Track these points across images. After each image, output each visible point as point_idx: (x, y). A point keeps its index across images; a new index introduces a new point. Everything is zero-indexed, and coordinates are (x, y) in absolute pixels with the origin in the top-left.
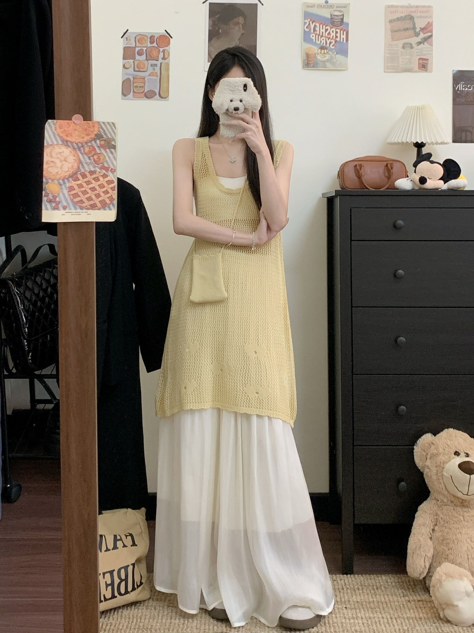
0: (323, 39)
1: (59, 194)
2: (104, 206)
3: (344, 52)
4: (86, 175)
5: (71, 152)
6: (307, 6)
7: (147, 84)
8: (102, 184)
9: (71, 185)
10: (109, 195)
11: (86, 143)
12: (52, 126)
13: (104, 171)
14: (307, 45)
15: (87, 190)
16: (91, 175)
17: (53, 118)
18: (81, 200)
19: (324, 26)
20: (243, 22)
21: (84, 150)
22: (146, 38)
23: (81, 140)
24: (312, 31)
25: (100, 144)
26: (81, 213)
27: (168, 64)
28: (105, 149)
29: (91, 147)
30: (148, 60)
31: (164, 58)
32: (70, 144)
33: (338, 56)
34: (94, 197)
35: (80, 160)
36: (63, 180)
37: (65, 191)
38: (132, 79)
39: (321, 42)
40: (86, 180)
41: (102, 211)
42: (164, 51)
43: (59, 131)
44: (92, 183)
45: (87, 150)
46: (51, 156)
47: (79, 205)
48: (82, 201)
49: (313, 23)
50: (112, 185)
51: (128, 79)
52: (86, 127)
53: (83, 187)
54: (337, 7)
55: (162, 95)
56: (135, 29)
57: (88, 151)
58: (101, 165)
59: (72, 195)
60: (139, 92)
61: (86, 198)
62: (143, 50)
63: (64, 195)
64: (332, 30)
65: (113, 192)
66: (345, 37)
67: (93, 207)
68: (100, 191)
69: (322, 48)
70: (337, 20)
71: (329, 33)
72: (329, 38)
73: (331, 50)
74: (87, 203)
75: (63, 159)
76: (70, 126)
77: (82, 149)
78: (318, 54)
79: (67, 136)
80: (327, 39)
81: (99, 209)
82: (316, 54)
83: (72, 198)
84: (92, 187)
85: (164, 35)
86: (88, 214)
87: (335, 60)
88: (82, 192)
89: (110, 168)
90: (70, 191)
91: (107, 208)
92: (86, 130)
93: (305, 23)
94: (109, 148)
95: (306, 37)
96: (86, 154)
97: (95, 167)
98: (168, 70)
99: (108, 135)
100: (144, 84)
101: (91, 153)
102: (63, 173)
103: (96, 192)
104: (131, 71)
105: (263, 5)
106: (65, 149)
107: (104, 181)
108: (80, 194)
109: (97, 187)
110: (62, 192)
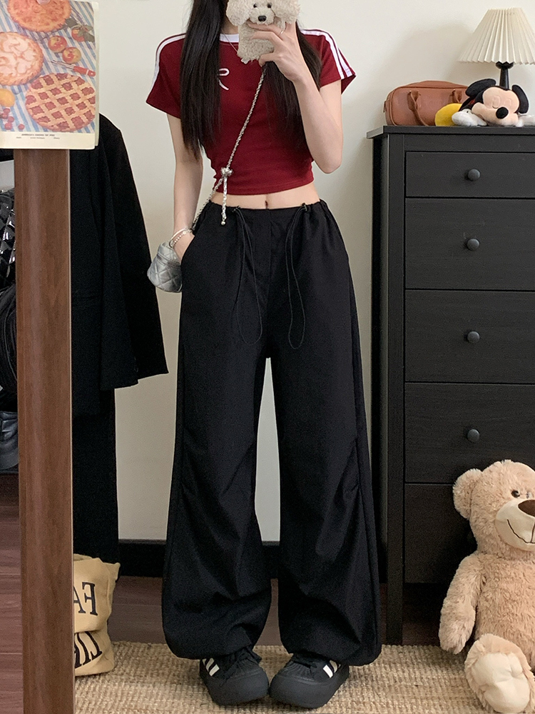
1: (12, 107)
2: (79, 126)
4: (52, 80)
5: (29, 45)
8: (76, 93)
9: (30, 94)
10: (86, 110)
11: (52, 32)
12: (4, 4)
13: (79, 75)
15: (53, 102)
16: (59, 80)
18: (45, 117)
21: (49, 43)
23: (44, 28)
25: (72, 33)
26: (44, 136)
28: (79, 41)
29: (59, 39)
32: (28, 33)
34: (63, 113)
35: (42, 56)
36: (19, 86)
37: (22, 103)
40: (53, 87)
41: (76, 134)
43: (14, 12)
44: (61, 92)
45: (53, 42)
47: (42, 124)
48: (45, 119)
50: (90, 96)
52: (51, 8)
57: (56, 44)
58: (74, 65)
59: (32, 109)
61: (52, 115)
63: (19, 108)
65: (91, 107)
67: (63, 127)
68: (72, 103)
74: (54, 122)
75: (18, 55)
76: (28, 5)
77: (45, 40)
79: (25, 20)
81: (71, 131)
83: (32, 113)
84: (61, 97)
86: (55, 138)
88: (46, 104)
89: (88, 71)
90: (28, 103)
91: (83, 129)
92: (51, 13)
94: (85, 40)
96: (52, 48)
97: (64, 68)
99: (84, 20)
101: (60, 47)
102: (19, 75)
103: (68, 105)
106: (22, 40)
107: (78, 89)
108: (43, 107)
109: (68, 98)
110: (17, 104)
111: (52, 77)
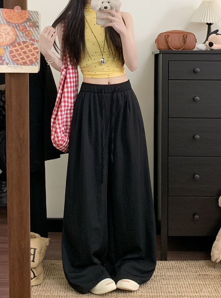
1: (4, 55)
2: (32, 63)
4: (21, 44)
5: (11, 29)
8: (31, 49)
9: (11, 50)
10: (35, 57)
11: (21, 24)
12: (1, 12)
13: (32, 42)
15: (21, 53)
16: (23, 44)
21: (19, 29)
23: (18, 22)
25: (29, 24)
26: (17, 67)
28: (32, 28)
29: (24, 27)
32: (11, 24)
34: (25, 58)
35: (17, 34)
37: (8, 54)
41: (30, 66)
43: (5, 15)
44: (24, 49)
47: (16, 62)
48: (18, 60)
50: (37, 51)
52: (21, 13)
57: (22, 29)
58: (30, 38)
59: (12, 56)
61: (20, 58)
67: (25, 64)
74: (21, 61)
75: (7, 33)
76: (11, 13)
77: (18, 27)
81: (28, 65)
83: (12, 58)
86: (21, 68)
89: (36, 40)
91: (33, 65)
92: (21, 16)
94: (35, 27)
96: (21, 31)
97: (26, 39)
99: (34, 19)
101: (24, 30)
103: (27, 55)
106: (8, 27)
108: (17, 55)
109: (27, 51)
110: (6, 54)
111: (21, 42)
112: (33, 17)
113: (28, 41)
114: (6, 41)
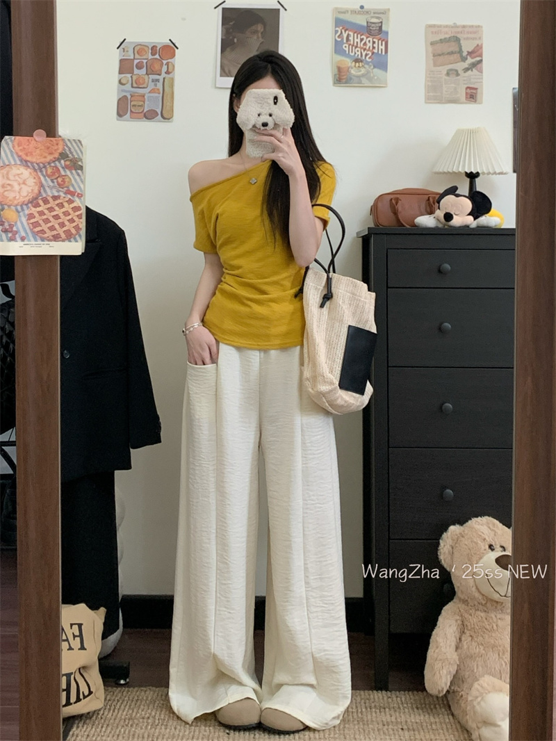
0: (358, 51)
1: (16, 223)
2: (69, 237)
3: (382, 65)
4: (48, 200)
5: (30, 173)
6: (339, 12)
7: (147, 103)
8: (67, 211)
9: (31, 212)
10: (75, 224)
11: (49, 163)
12: (10, 143)
13: (69, 196)
14: (339, 58)
15: (49, 218)
16: (53, 200)
17: (11, 134)
18: (43, 230)
19: (359, 36)
20: (262, 30)
21: (46, 172)
22: (146, 48)
23: (43, 160)
24: (345, 41)
25: (65, 164)
26: (42, 245)
27: (172, 80)
28: (70, 171)
29: (54, 168)
30: (148, 75)
31: (168, 72)
32: (29, 164)
33: (375, 70)
34: (57, 226)
35: (41, 183)
36: (21, 206)
37: (24, 220)
38: (129, 97)
39: (355, 53)
40: (49, 206)
41: (67, 243)
42: (167, 64)
43: (17, 149)
44: (55, 210)
45: (50, 171)
46: (8, 179)
47: (40, 235)
48: (43, 232)
49: (345, 32)
50: (79, 213)
51: (125, 96)
52: (49, 145)
53: (45, 214)
54: (374, 13)
55: (165, 115)
56: (134, 38)
57: (52, 172)
58: (66, 189)
59: (32, 223)
60: (137, 111)
61: (48, 228)
62: (143, 62)
63: (22, 223)
64: (369, 39)
65: (80, 221)
66: (383, 47)
67: (56, 238)
68: (64, 219)
69: (357, 61)
70: (374, 28)
71: (365, 42)
72: (365, 50)
73: (368, 63)
74: (49, 234)
75: (21, 181)
76: (30, 143)
77: (43, 169)
78: (352, 68)
79: (27, 155)
80: (362, 51)
81: (63, 241)
82: (349, 68)
83: (32, 227)
84: (55, 214)
85: (168, 46)
86: (50, 247)
87: (372, 75)
88: (43, 220)
89: (77, 193)
90: (29, 219)
91: (72, 239)
92: (48, 148)
93: (336, 32)
94: (75, 170)
95: (338, 48)
96: (49, 176)
97: (58, 191)
98: (172, 86)
99: (74, 154)
100: (142, 103)
101: (55, 175)
103: (60, 221)
104: (128, 87)
105: (286, 10)
106: (24, 170)
107: (69, 207)
108: (41, 222)
109: (61, 215)
110: (20, 220)
111: (49, 198)
112: (72, 150)
113: (62, 194)
114: (20, 195)
